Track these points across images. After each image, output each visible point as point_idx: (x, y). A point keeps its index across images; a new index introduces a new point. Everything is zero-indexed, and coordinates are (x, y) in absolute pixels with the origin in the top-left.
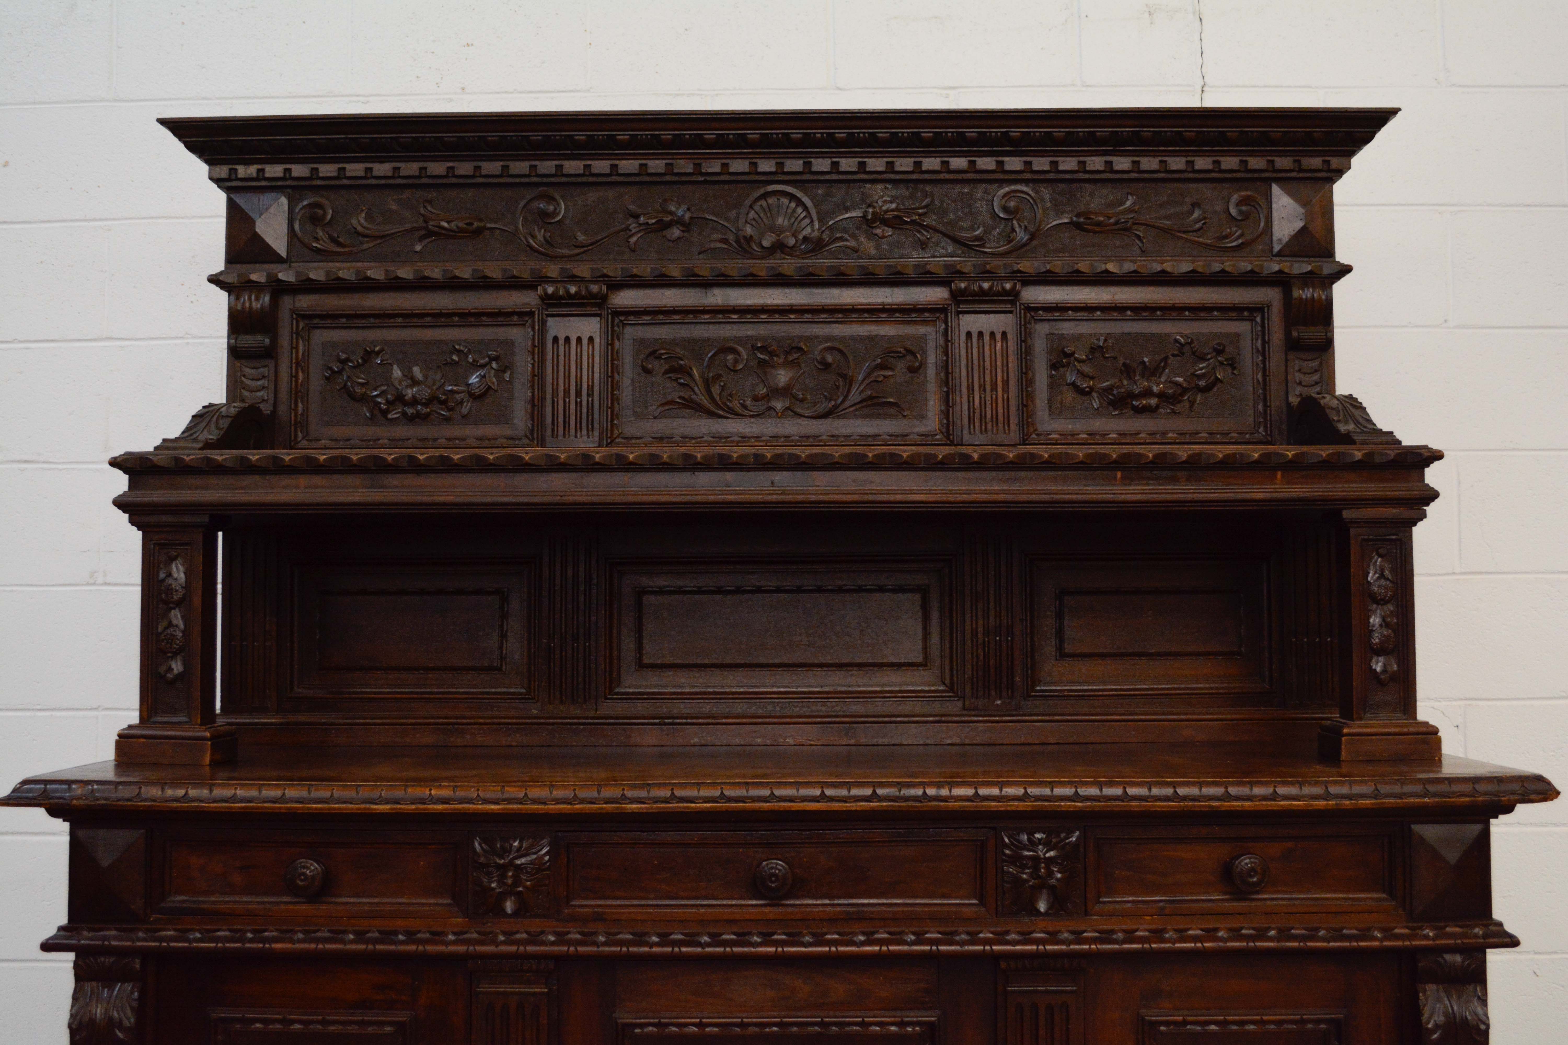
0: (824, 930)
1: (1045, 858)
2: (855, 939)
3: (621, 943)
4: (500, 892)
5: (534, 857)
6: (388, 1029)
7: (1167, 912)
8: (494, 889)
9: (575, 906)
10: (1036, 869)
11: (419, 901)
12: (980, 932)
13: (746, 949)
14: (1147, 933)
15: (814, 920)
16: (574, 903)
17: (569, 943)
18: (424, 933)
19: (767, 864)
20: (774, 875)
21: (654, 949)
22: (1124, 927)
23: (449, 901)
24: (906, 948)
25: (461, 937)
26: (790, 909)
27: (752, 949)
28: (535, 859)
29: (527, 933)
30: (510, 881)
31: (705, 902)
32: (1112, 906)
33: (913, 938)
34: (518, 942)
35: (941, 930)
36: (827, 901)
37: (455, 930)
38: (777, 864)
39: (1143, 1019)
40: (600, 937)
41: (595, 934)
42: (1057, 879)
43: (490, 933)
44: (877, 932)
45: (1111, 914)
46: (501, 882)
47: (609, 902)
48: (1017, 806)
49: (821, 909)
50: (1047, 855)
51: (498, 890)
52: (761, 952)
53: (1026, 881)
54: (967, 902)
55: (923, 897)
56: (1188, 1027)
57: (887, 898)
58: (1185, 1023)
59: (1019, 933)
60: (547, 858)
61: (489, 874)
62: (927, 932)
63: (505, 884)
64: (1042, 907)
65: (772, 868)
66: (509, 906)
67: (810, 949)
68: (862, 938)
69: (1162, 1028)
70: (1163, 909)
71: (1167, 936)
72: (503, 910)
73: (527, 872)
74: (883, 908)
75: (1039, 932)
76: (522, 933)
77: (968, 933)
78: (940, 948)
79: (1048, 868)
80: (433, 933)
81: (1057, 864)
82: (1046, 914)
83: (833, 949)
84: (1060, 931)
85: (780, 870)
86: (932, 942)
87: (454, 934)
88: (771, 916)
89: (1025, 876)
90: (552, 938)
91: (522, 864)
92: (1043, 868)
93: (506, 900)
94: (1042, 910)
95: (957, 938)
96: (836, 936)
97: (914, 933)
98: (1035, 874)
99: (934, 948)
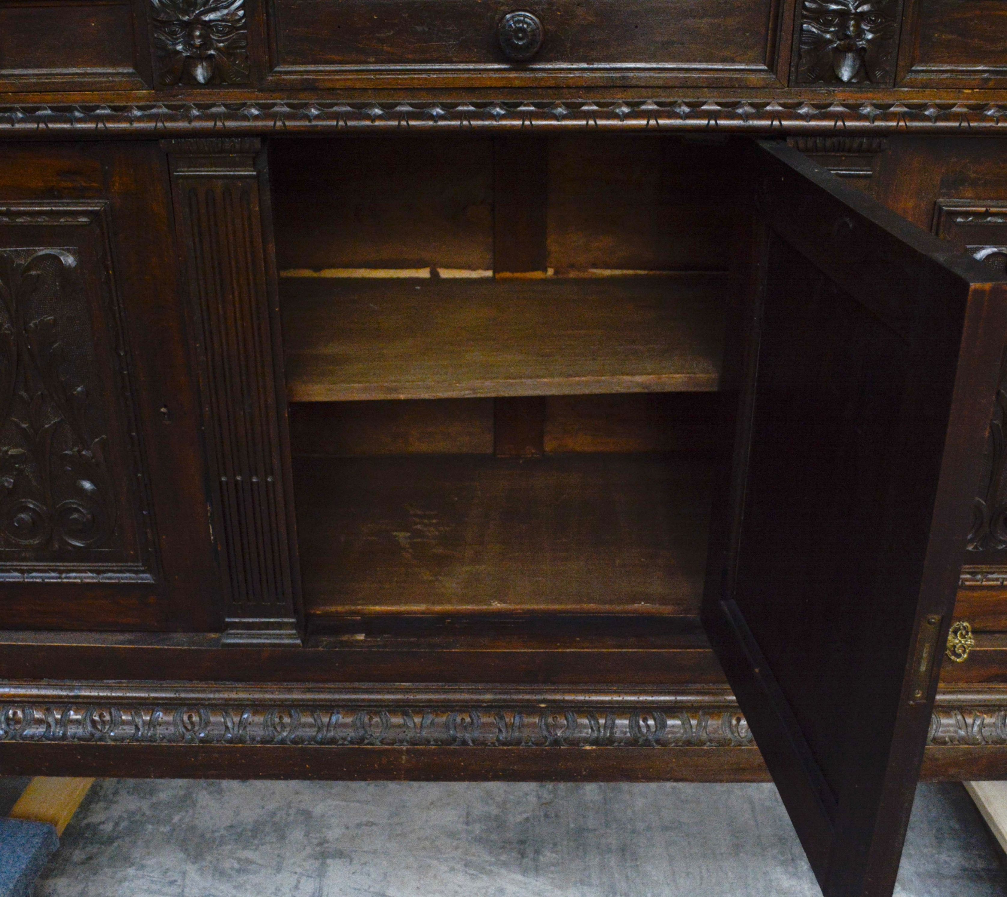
0: (580, 100)
1: (856, 14)
2: (617, 111)
3: (337, 116)
4: (187, 57)
5: (225, 12)
6: (84, 220)
7: (991, 84)
8: (179, 52)
9: (280, 72)
10: (843, 26)
11: (94, 70)
12: (768, 104)
13: (487, 123)
14: (965, 110)
15: (569, 87)
16: (277, 69)
17: (275, 117)
18: (104, 108)
19: (513, 17)
20: (522, 30)
21: (377, 123)
22: (938, 101)
23: (130, 70)
24: (678, 122)
25: (148, 112)
26: (540, 75)
27: (494, 123)
28: (227, 14)
29: (225, 106)
30: (198, 42)
31: (437, 67)
32: (924, 76)
33: (687, 110)
34: (214, 117)
35: (720, 100)
36: (584, 65)
37: (141, 104)
38: (525, 17)
39: (940, 209)
40: (313, 110)
41: (306, 106)
42: (868, 41)
43: (182, 106)
44: (644, 103)
45: (925, 86)
46: (188, 44)
47: (321, 68)
49: (578, 74)
50: (859, 10)
51: (184, 54)
52: (505, 125)
53: (830, 41)
54: (754, 67)
55: (701, 62)
56: (989, 219)
57: (658, 61)
58: (988, 214)
59: (816, 106)
60: (241, 13)
61: (174, 33)
62: (704, 103)
63: (193, 46)
64: (846, 74)
65: (519, 21)
66: (200, 74)
67: (564, 123)
68: (626, 110)
69: (959, 220)
70: (987, 80)
71: (989, 113)
72: (195, 79)
73: (218, 32)
74: (652, 74)
75: (837, 105)
76: (219, 106)
77: (752, 105)
78: (719, 122)
79: (857, 26)
80: (114, 109)
81: (869, 22)
82: (849, 83)
83: (591, 122)
84: (861, 105)
85: (529, 24)
86: (709, 115)
87: (140, 108)
88: (517, 83)
89: (828, 36)
90: (255, 112)
91: (211, 21)
92: (853, 26)
93: (196, 66)
94: (845, 78)
95: (740, 111)
96: (595, 108)
97: (688, 104)
98: (842, 35)
99: (712, 122)
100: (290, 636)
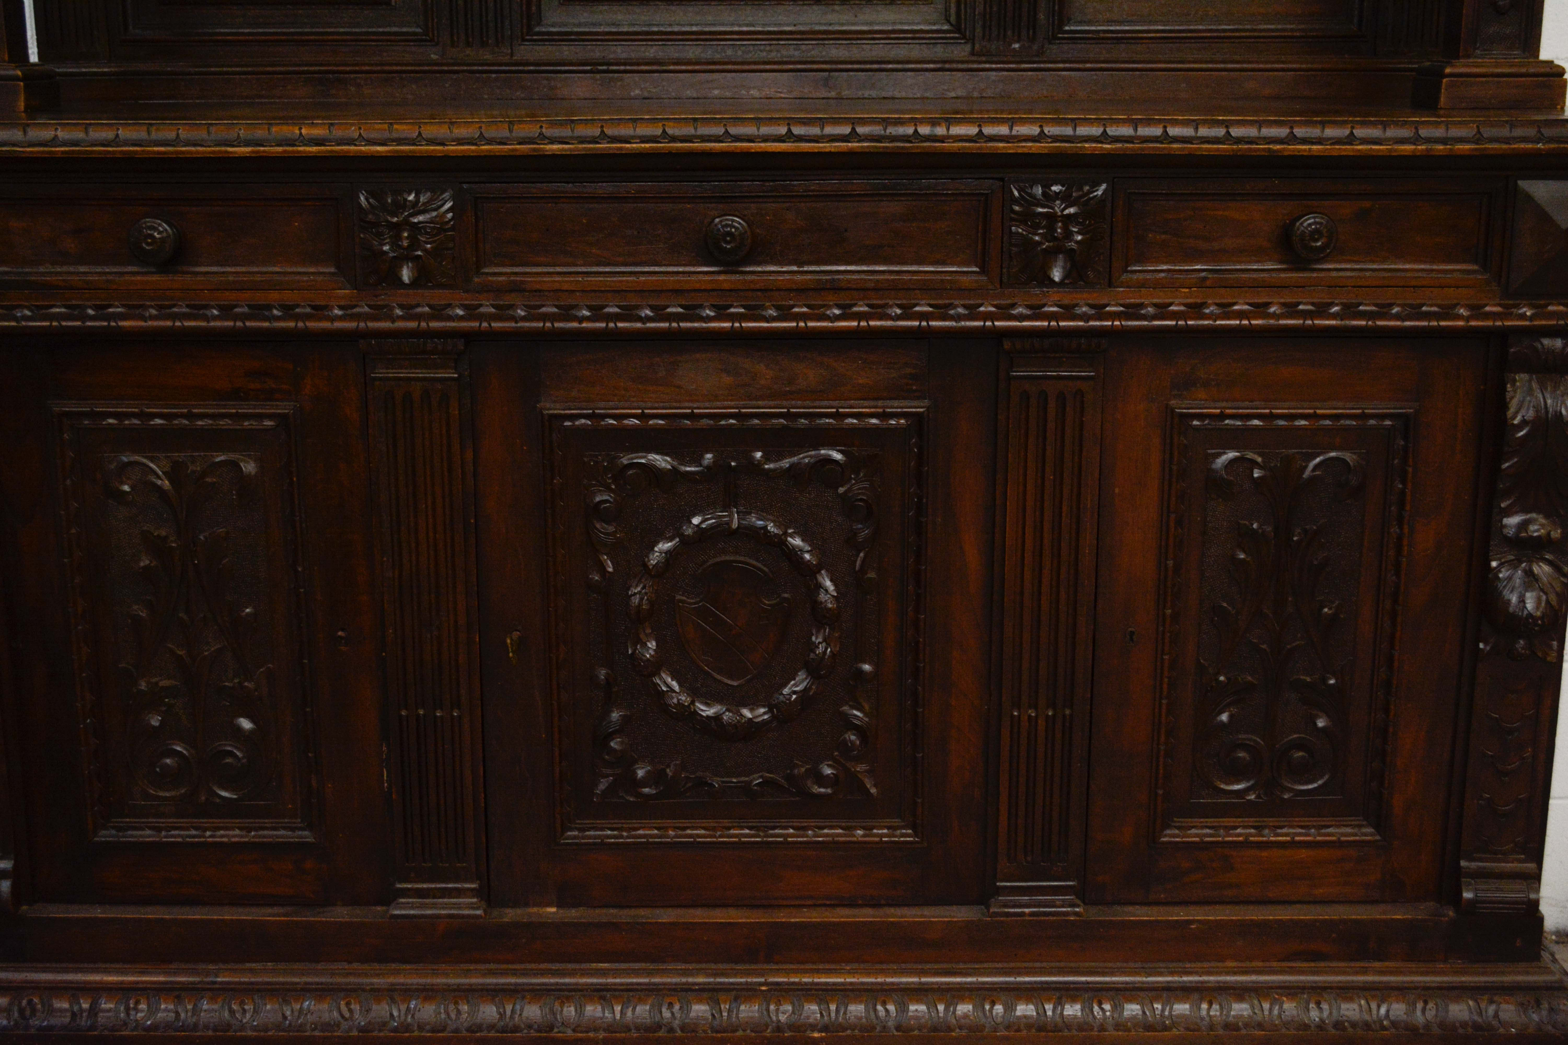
0: (791, 302)
1: (1063, 216)
2: (828, 312)
3: (544, 317)
4: (394, 257)
5: (434, 214)
6: (268, 423)
7: (1208, 283)
8: (386, 253)
9: (487, 274)
10: (1051, 228)
11: (294, 269)
12: (981, 305)
13: (696, 325)
14: (1182, 308)
15: (779, 290)
16: (486, 270)
17: (481, 317)
18: (304, 307)
19: (721, 221)
20: (730, 234)
21: (584, 325)
22: (1155, 301)
23: (333, 270)
24: (889, 323)
25: (349, 312)
26: (749, 277)
27: (704, 325)
28: (436, 217)
29: (429, 306)
30: (405, 243)
31: (647, 269)
32: (1141, 276)
33: (899, 311)
34: (419, 317)
35: (932, 302)
36: (795, 268)
37: (342, 303)
38: (733, 221)
39: (1172, 411)
40: (519, 311)
41: (511, 307)
42: (1077, 242)
43: (386, 306)
44: (855, 305)
45: (1143, 285)
46: (395, 245)
47: (528, 270)
48: (1031, 147)
49: (787, 277)
50: (1066, 212)
51: (391, 255)
52: (714, 328)
53: (1039, 243)
54: (965, 269)
55: (912, 264)
56: (1227, 422)
57: (868, 264)
58: (1223, 416)
59: (1028, 307)
60: (450, 215)
61: (379, 235)
62: (916, 305)
63: (400, 247)
64: (1057, 275)
65: (727, 226)
66: (406, 275)
67: (774, 325)
68: (837, 312)
69: (1195, 423)
70: (1205, 279)
71: (1207, 311)
72: (400, 279)
73: (427, 233)
74: (863, 276)
75: (1051, 306)
76: (423, 306)
77: (965, 306)
78: (930, 323)
79: (1066, 228)
80: (314, 307)
81: (1078, 223)
82: (1061, 284)
83: (802, 324)
84: (1077, 305)
85: (736, 228)
86: (922, 316)
87: (341, 308)
88: (726, 286)
89: (1037, 238)
90: (460, 312)
91: (420, 223)
92: (1060, 228)
93: (401, 267)
94: (1057, 279)
95: (952, 312)
96: (805, 309)
97: (899, 306)
98: (1050, 235)
99: (924, 324)
100: (471, 906)
